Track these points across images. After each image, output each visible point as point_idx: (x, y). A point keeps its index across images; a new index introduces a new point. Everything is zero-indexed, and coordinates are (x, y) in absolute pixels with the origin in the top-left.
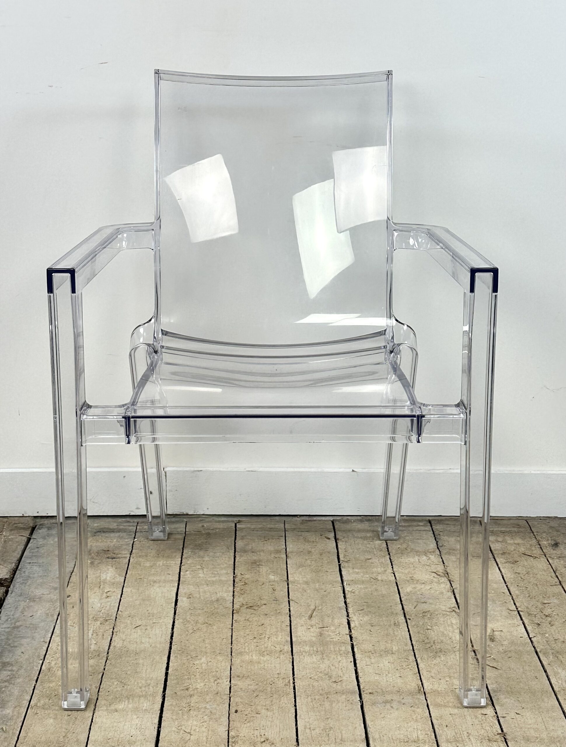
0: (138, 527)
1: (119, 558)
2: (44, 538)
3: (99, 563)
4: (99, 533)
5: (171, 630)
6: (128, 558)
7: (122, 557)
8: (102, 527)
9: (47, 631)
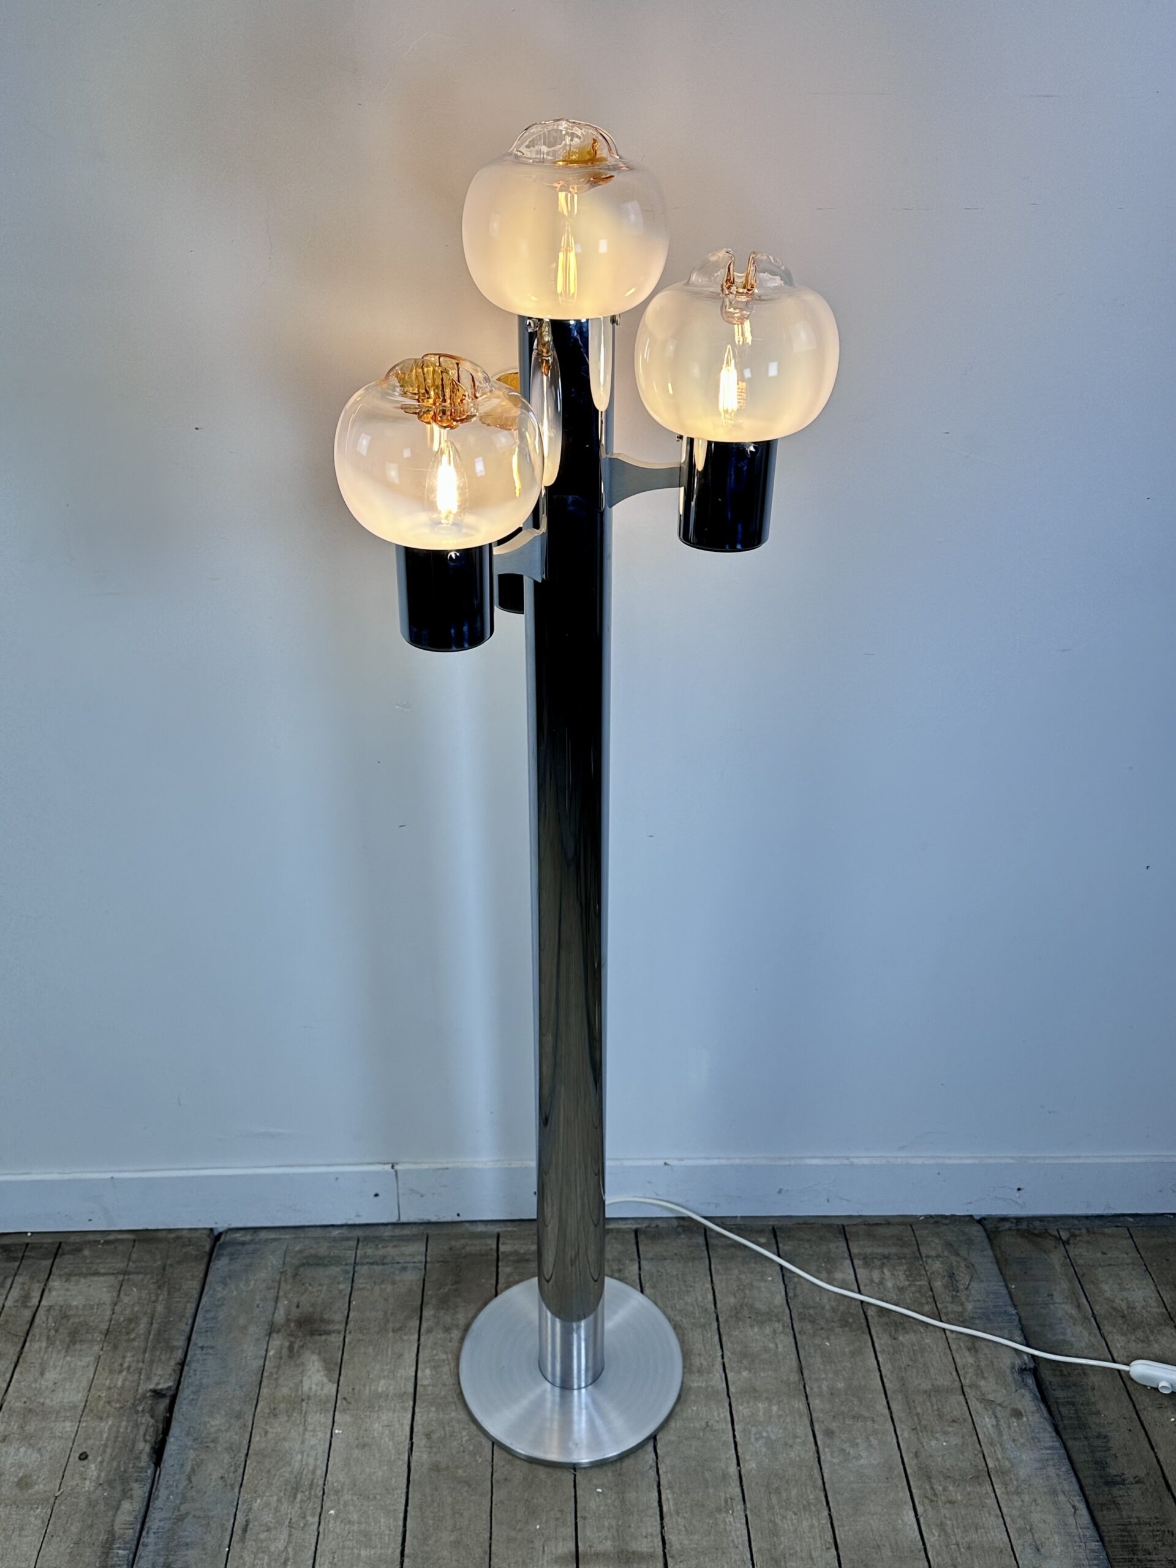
0: (359, 1252)
1: (328, 1333)
2: (225, 1284)
3: (302, 1347)
4: (302, 1269)
5: (401, 1523)
6: (343, 1333)
7: (334, 1332)
8: (306, 1253)
9: (224, 1530)
